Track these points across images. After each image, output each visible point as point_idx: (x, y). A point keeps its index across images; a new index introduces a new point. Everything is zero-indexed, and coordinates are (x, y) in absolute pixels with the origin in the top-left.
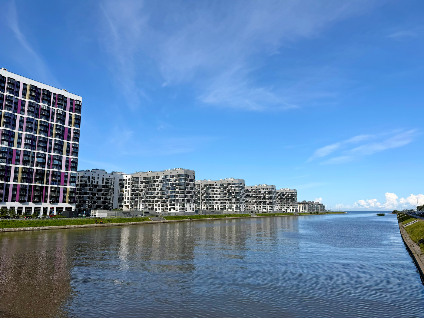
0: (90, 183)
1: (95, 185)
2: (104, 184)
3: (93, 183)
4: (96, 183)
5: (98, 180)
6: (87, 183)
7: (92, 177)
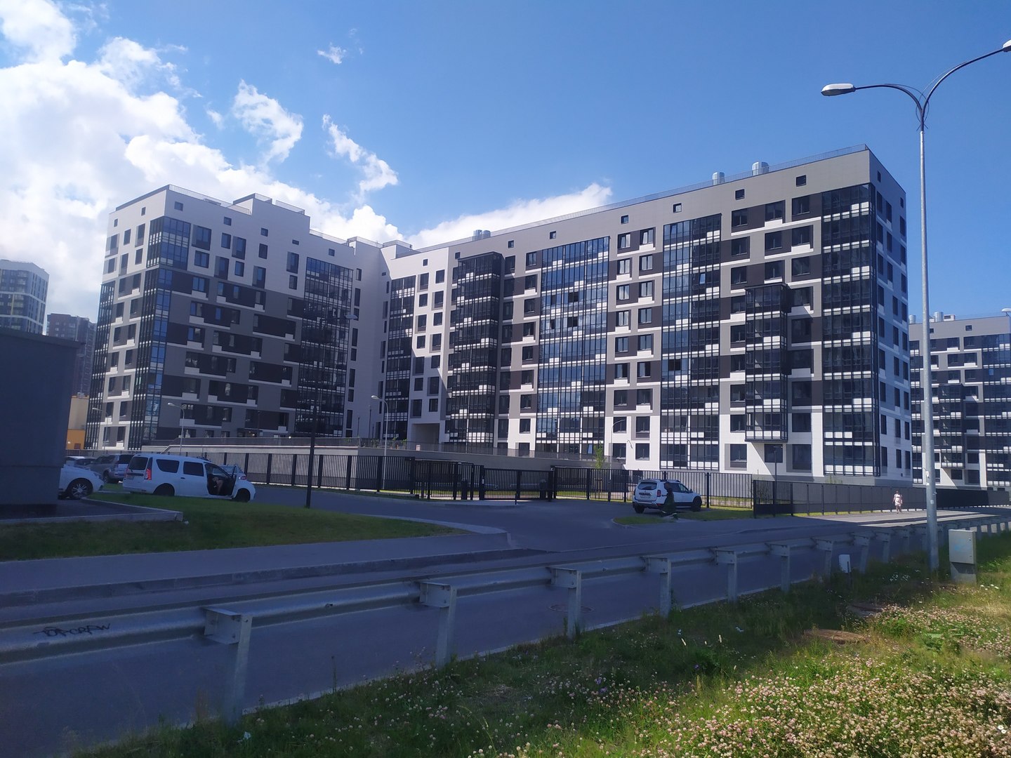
0: (210, 272)
1: (242, 288)
2: (300, 293)
3: (232, 277)
4: (248, 280)
5: (262, 263)
6: (192, 268)
7: (227, 241)
